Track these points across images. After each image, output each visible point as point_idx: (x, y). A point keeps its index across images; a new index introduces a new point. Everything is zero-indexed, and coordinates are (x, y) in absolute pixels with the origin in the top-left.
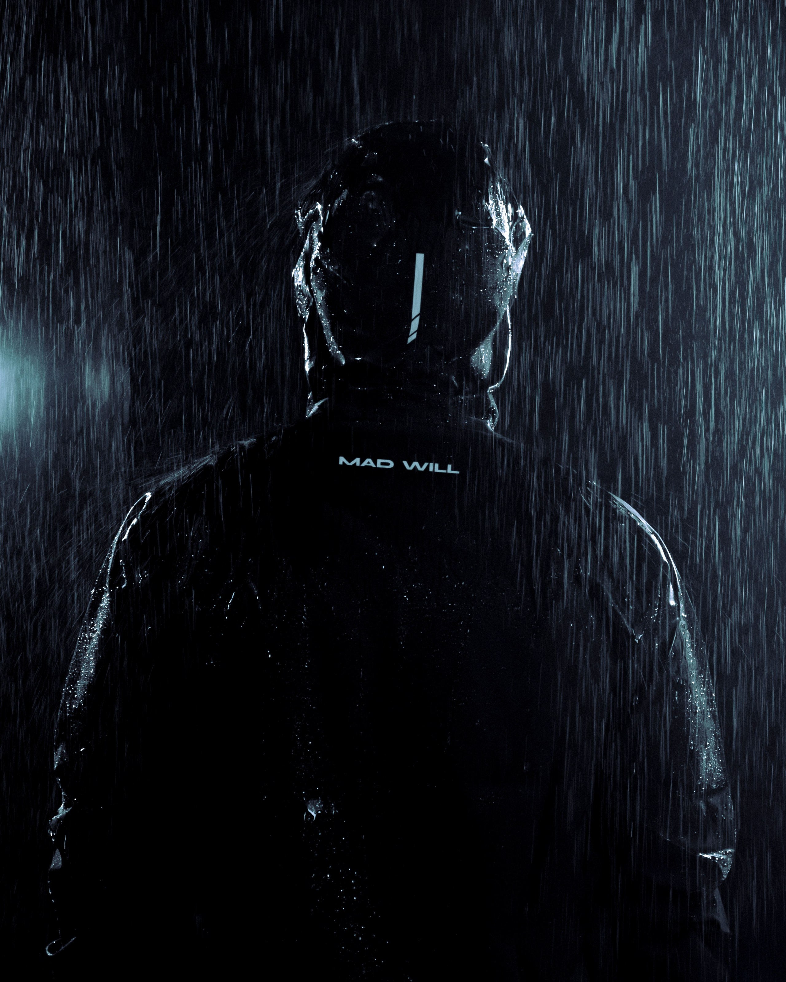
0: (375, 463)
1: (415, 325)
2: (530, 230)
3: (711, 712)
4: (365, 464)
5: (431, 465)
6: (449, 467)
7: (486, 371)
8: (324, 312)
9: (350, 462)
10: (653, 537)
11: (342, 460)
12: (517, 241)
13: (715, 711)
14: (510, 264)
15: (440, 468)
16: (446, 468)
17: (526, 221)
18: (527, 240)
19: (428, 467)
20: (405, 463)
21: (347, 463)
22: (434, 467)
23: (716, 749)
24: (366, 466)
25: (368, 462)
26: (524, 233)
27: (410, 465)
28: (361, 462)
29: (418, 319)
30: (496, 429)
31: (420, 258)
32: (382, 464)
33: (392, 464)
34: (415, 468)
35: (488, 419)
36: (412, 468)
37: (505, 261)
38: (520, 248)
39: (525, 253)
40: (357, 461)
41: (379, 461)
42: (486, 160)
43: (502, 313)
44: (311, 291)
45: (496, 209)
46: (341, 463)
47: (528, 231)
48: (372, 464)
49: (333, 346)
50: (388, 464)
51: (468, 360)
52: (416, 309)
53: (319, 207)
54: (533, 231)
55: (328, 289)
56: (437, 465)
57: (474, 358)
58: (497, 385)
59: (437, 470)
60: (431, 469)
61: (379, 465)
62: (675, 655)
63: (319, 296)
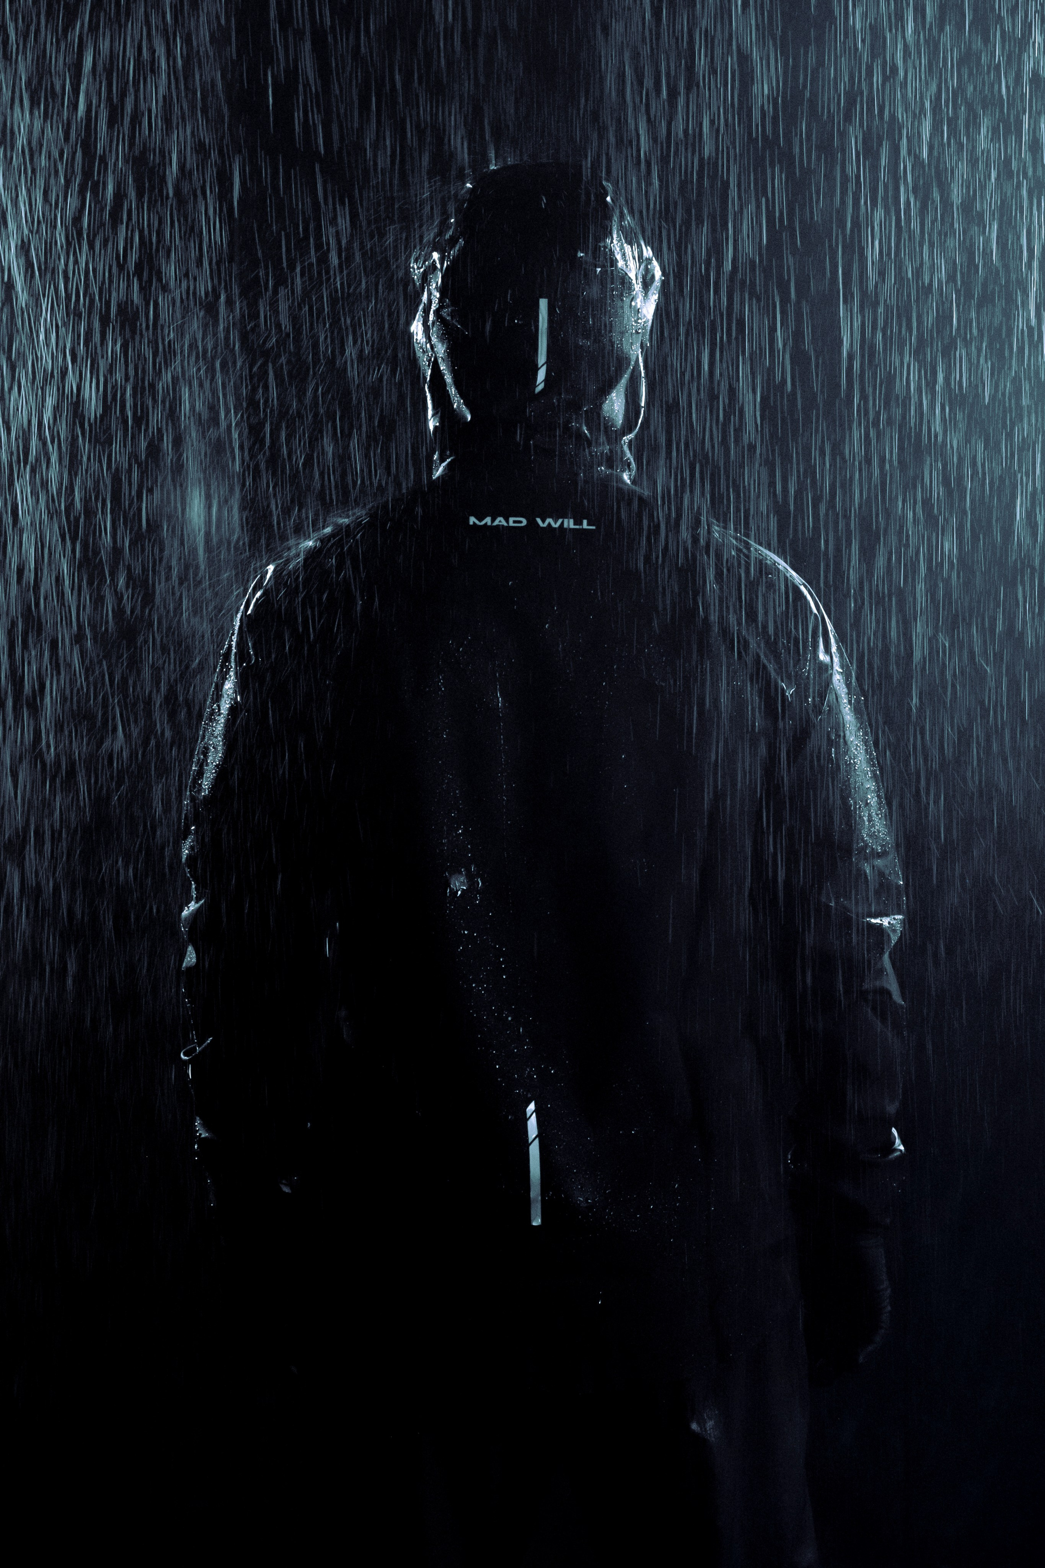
0: (507, 522)
1: (541, 375)
2: (660, 273)
3: (871, 771)
4: (496, 523)
5: (566, 521)
6: (585, 522)
7: (619, 420)
8: (447, 366)
9: (480, 520)
10: (802, 588)
11: (472, 520)
12: (647, 284)
13: (875, 771)
14: (639, 306)
15: (575, 524)
16: (581, 524)
17: (655, 263)
18: (657, 283)
19: (562, 523)
20: (539, 520)
21: (477, 522)
22: (569, 524)
23: (879, 809)
24: (498, 526)
25: (500, 521)
26: (653, 276)
27: (543, 522)
28: (493, 521)
29: (544, 368)
30: (634, 482)
31: (543, 304)
32: (515, 522)
33: (524, 522)
34: (549, 524)
35: (624, 471)
36: (545, 525)
37: (633, 304)
38: (650, 293)
39: (656, 297)
40: (488, 520)
41: (511, 520)
42: (608, 199)
43: (634, 358)
44: (432, 347)
45: (621, 250)
46: (471, 523)
47: (658, 274)
48: (505, 524)
49: (457, 402)
50: (520, 522)
51: (599, 407)
52: (542, 359)
53: (436, 255)
54: (664, 273)
55: (449, 342)
56: (572, 521)
57: (606, 407)
58: (631, 436)
59: (572, 526)
60: (566, 525)
61: (511, 524)
62: (829, 710)
63: (441, 350)
